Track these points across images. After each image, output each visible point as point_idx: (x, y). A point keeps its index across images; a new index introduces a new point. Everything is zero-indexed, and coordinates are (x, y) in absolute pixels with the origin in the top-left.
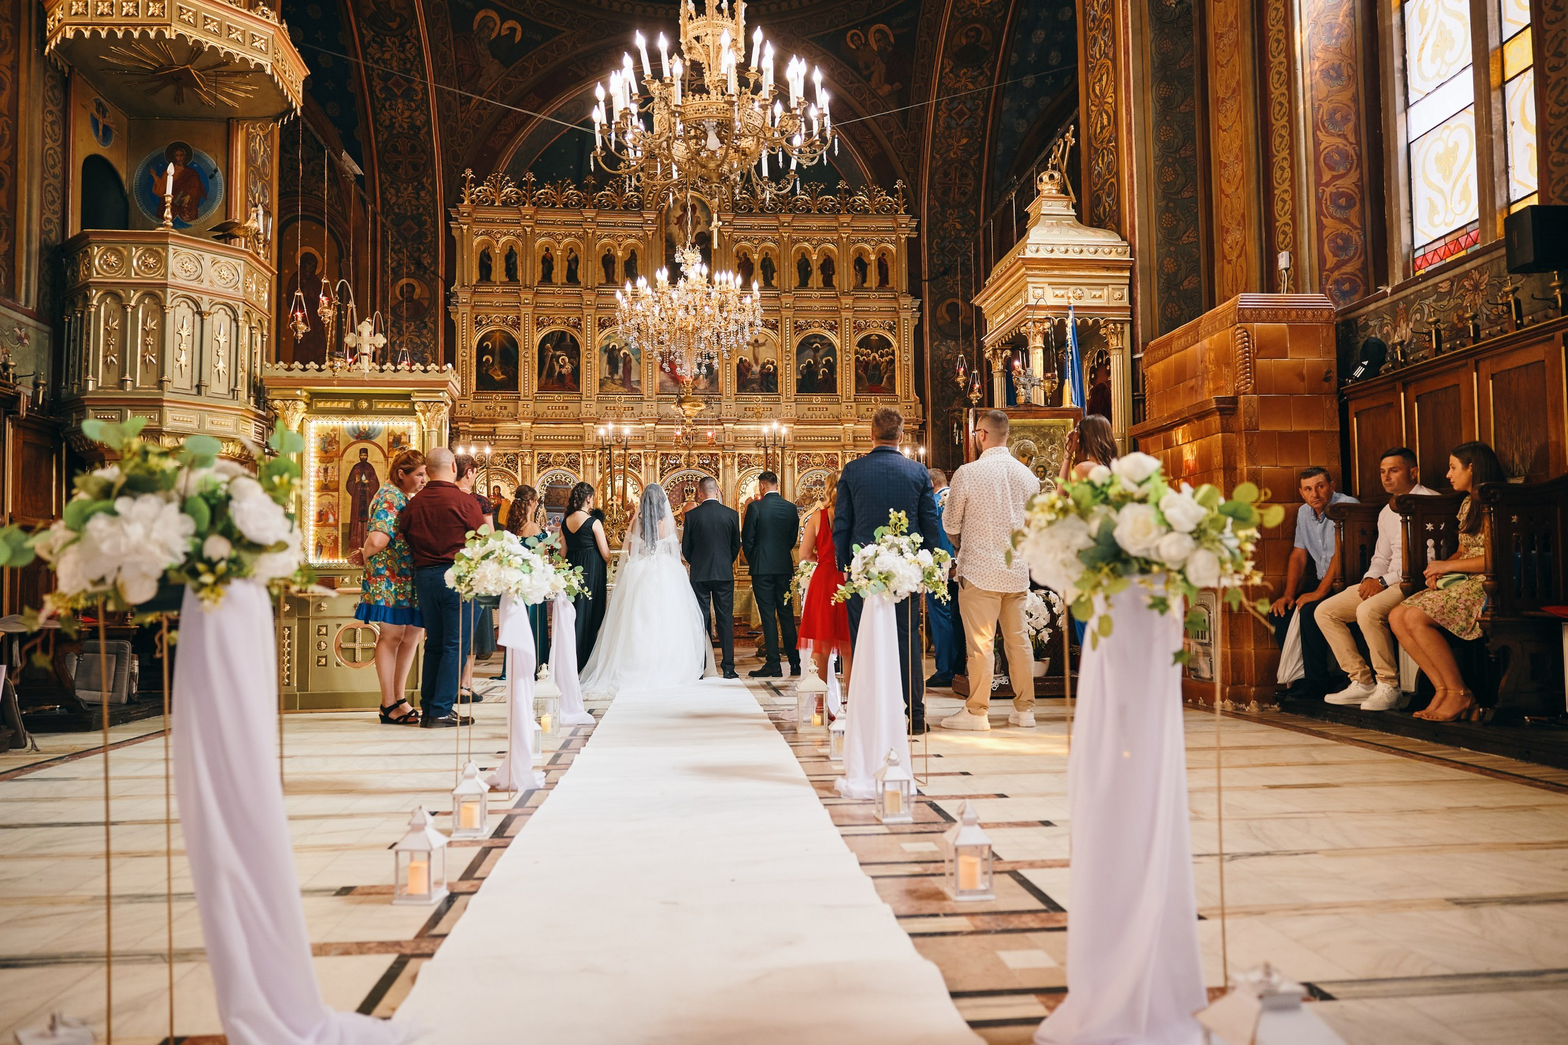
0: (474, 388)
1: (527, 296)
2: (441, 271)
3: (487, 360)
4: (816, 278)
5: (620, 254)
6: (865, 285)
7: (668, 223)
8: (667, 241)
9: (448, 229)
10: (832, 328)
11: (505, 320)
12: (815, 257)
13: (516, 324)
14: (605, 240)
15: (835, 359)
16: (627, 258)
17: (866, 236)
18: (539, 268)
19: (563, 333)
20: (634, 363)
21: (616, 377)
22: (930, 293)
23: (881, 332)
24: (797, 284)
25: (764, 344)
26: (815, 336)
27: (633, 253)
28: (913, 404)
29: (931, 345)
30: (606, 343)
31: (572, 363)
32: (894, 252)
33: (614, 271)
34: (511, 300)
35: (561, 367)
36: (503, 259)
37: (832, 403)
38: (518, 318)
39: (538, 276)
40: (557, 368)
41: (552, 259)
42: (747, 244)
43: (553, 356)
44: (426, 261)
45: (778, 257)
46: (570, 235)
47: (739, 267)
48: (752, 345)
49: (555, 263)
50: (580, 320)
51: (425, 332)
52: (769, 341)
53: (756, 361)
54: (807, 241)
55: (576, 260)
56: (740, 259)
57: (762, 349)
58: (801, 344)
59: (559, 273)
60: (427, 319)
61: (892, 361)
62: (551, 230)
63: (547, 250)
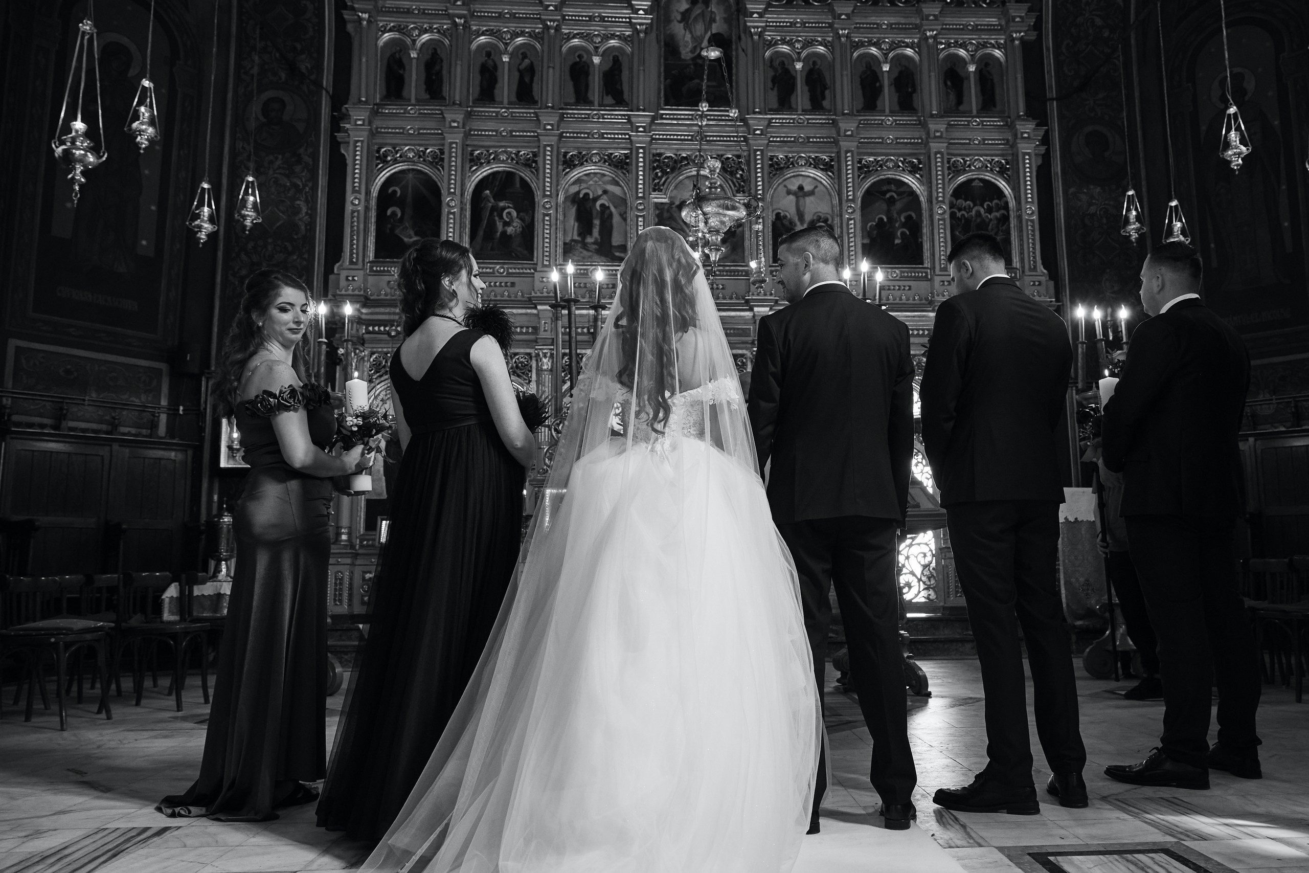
0: (371, 255)
1: (455, 117)
2: (327, 80)
3: (394, 213)
4: (888, 96)
5: (596, 60)
6: (961, 108)
7: (668, 20)
8: (667, 45)
9: (340, 22)
10: (914, 170)
11: (421, 155)
12: (886, 68)
13: (438, 160)
14: (576, 42)
15: (920, 215)
16: (606, 67)
17: (962, 38)
18: (476, 79)
19: (509, 175)
20: (616, 219)
21: (589, 240)
22: (1061, 117)
23: (988, 176)
24: (860, 106)
25: (812, 193)
26: (889, 181)
27: (616, 60)
28: (1043, 279)
29: (1065, 192)
30: (574, 189)
31: (522, 220)
32: (1002, 59)
33: (587, 86)
34: (430, 125)
35: (506, 224)
36: (422, 68)
37: (917, 279)
38: (442, 152)
39: (475, 91)
40: (500, 226)
41: (495, 67)
42: (785, 48)
43: (494, 209)
44: (304, 65)
45: (832, 66)
46: (522, 34)
47: (774, 80)
48: (795, 194)
49: (499, 73)
50: (535, 155)
51: (298, 169)
52: (820, 187)
53: (801, 215)
54: (875, 45)
55: (531, 69)
56: (775, 70)
57: (809, 200)
58: (868, 192)
59: (506, 87)
60: (302, 151)
61: (1005, 219)
62: (493, 25)
63: (489, 54)
